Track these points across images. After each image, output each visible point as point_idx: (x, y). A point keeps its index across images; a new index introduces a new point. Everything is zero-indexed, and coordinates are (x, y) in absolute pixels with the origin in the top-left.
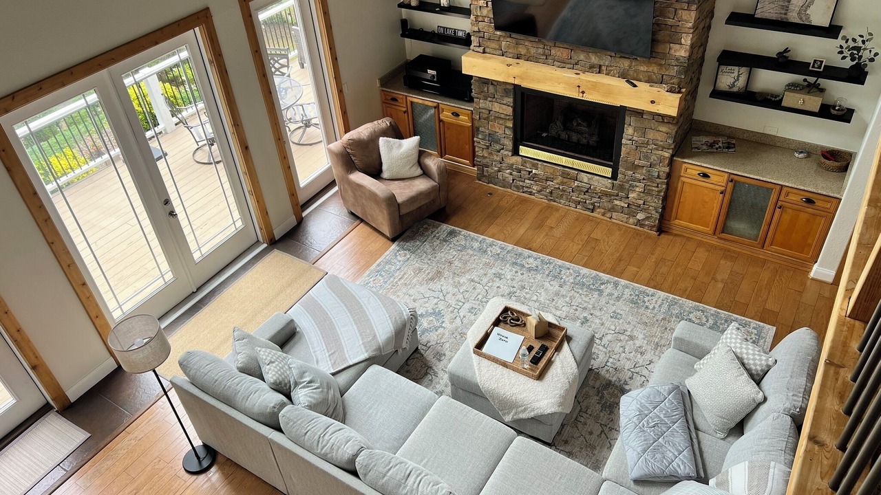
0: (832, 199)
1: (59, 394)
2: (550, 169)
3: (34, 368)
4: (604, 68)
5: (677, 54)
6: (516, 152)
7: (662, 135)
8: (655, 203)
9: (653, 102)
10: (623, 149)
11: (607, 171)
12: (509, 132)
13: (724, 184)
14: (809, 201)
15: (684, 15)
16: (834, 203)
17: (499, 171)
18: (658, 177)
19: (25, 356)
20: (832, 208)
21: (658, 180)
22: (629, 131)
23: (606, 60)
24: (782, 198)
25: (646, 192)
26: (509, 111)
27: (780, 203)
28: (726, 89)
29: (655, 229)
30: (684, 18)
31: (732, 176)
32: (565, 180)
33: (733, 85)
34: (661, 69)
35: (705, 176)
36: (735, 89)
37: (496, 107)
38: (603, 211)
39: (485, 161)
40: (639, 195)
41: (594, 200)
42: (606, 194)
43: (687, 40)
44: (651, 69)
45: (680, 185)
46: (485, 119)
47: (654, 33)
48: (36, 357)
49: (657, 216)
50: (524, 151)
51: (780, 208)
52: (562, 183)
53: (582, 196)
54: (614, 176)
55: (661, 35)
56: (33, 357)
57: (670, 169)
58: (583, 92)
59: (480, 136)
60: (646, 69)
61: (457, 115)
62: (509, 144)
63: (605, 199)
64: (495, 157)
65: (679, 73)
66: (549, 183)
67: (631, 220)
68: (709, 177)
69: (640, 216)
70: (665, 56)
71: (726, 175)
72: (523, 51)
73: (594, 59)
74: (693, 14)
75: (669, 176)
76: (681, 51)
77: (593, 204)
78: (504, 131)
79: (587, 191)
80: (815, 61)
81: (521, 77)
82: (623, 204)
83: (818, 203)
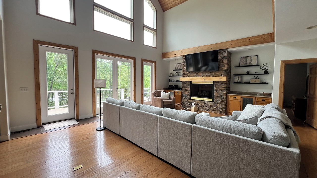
0: (269, 99)
1: (77, 115)
2: (198, 102)
3: (76, 105)
4: (209, 75)
5: (224, 69)
6: (190, 99)
7: (223, 88)
8: (224, 106)
9: (220, 79)
10: (215, 93)
11: (211, 100)
12: (189, 94)
13: (240, 99)
14: (263, 100)
15: (224, 61)
16: (271, 100)
17: (187, 104)
18: (224, 99)
19: (76, 100)
20: (270, 101)
21: (224, 100)
22: (216, 89)
23: (209, 74)
24: (256, 100)
25: (221, 103)
26: (189, 89)
27: (256, 102)
28: (237, 82)
29: (224, 114)
30: (225, 62)
31: (242, 97)
32: (202, 104)
33: (238, 81)
34: (221, 73)
35: (235, 98)
36: (239, 82)
37: (187, 89)
38: (211, 111)
39: (183, 102)
40: (219, 105)
41: (209, 108)
42: (212, 106)
43: (226, 66)
44: (219, 74)
45: (229, 101)
46: (184, 92)
47: (219, 66)
48: (78, 103)
49: (225, 110)
50: (193, 98)
51: (256, 103)
52: (201, 105)
53: (206, 107)
54: (213, 101)
55: (220, 66)
56: (77, 102)
57: (226, 97)
58: (205, 80)
59: (183, 96)
60: (218, 74)
61: (178, 93)
62: (189, 97)
63: (211, 107)
64: (186, 101)
65: (225, 73)
66: (198, 105)
67: (218, 112)
68: (236, 98)
69: (220, 111)
70: (221, 70)
71: (240, 97)
72: (192, 75)
73: (207, 74)
74: (226, 61)
75: (226, 98)
76: (225, 69)
77: (209, 109)
78: (188, 94)
79: (207, 106)
80: (255, 72)
81: (192, 79)
82: (216, 108)
83: (266, 100)
